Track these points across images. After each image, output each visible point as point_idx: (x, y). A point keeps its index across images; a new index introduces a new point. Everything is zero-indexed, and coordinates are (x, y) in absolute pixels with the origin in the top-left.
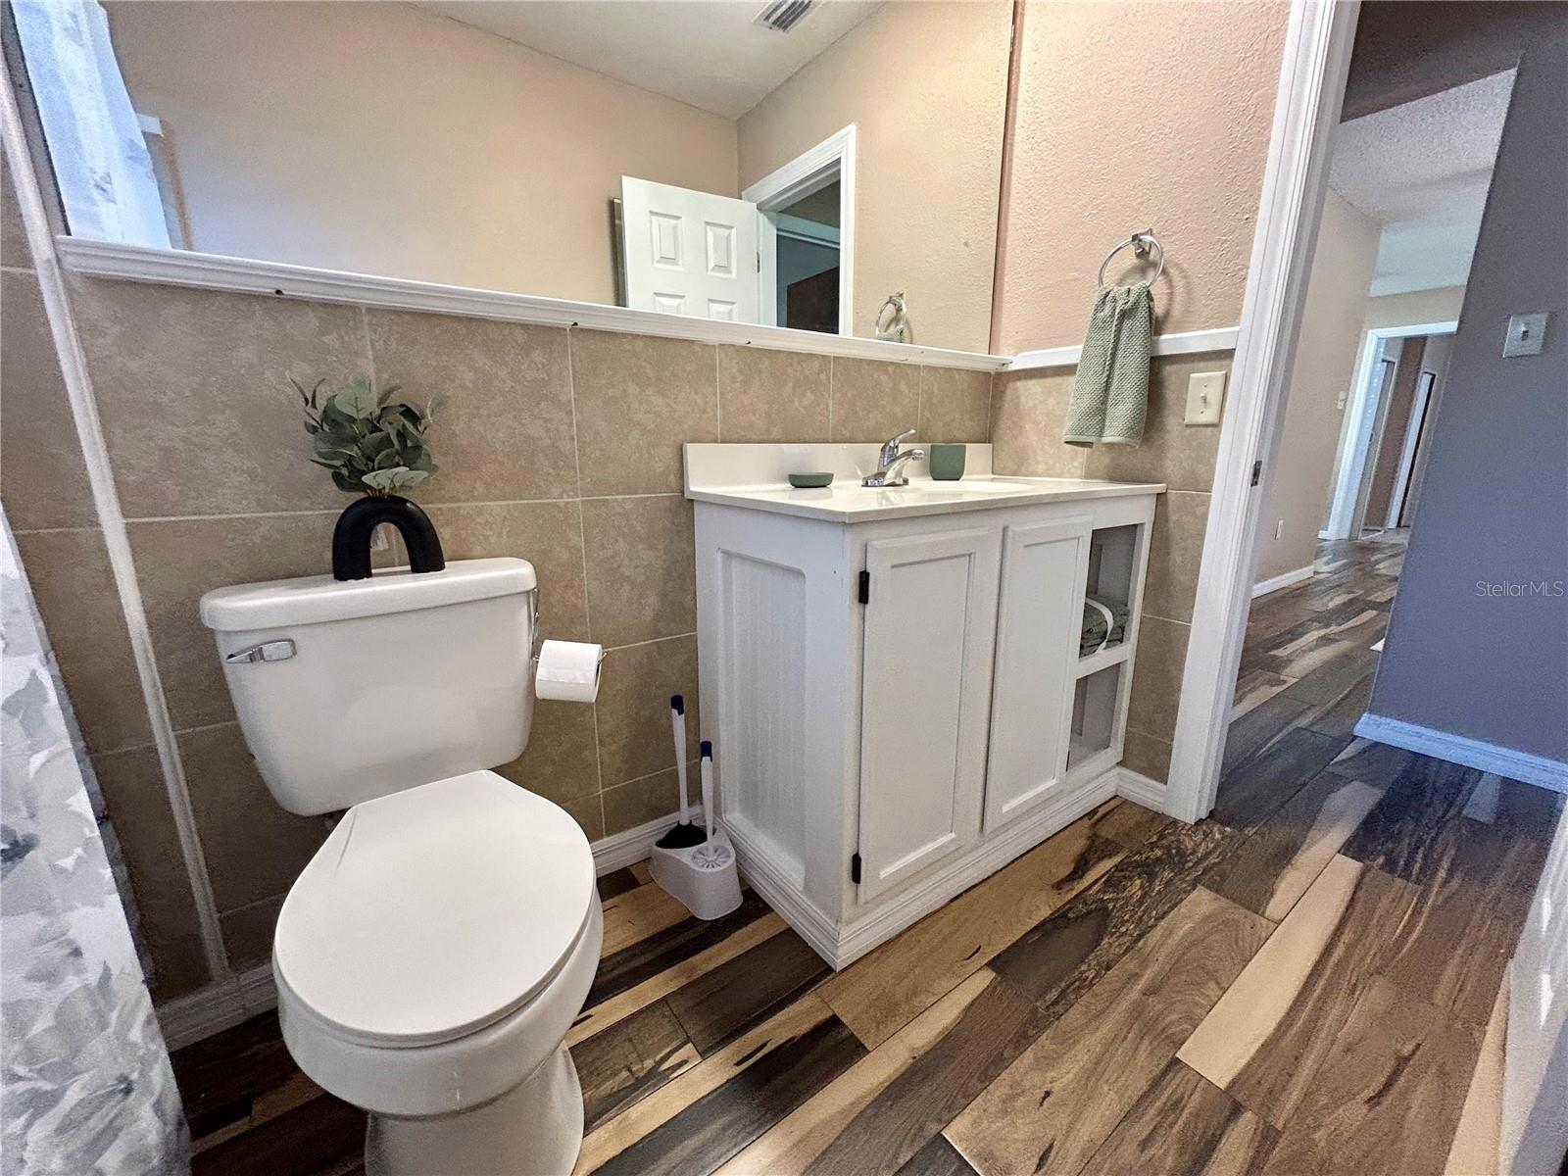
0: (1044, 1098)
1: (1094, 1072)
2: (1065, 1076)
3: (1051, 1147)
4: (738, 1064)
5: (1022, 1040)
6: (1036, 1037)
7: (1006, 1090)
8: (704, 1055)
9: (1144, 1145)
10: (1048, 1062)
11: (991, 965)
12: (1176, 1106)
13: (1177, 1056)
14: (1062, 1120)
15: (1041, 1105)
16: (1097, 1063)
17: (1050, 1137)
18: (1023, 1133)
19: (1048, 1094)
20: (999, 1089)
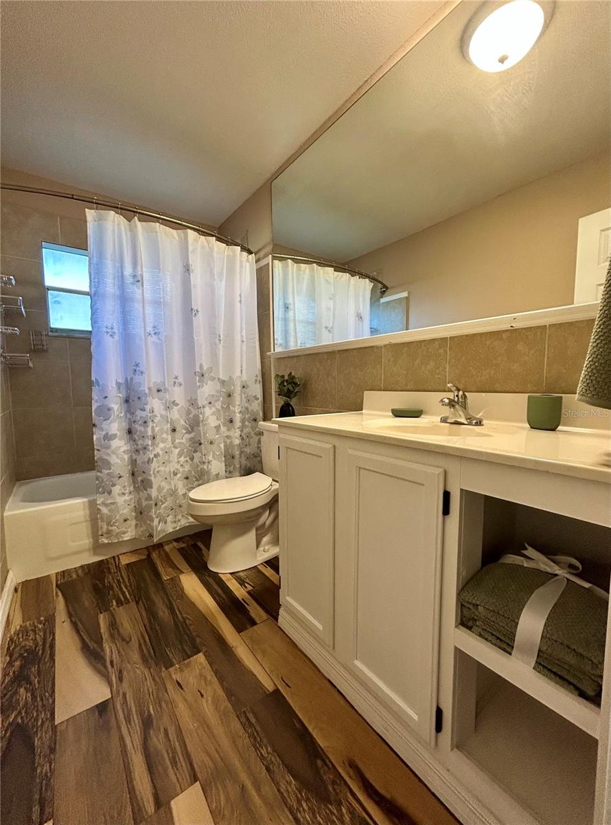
0: (201, 693)
1: (205, 724)
2: (207, 707)
3: (182, 689)
4: (243, 599)
5: (229, 694)
6: (230, 701)
7: (209, 678)
8: (248, 592)
9: (166, 731)
10: (216, 702)
11: (277, 691)
12: (174, 763)
13: (198, 782)
14: (189, 698)
15: (199, 691)
16: (208, 726)
17: (185, 689)
18: (191, 680)
19: (202, 696)
20: (210, 676)
